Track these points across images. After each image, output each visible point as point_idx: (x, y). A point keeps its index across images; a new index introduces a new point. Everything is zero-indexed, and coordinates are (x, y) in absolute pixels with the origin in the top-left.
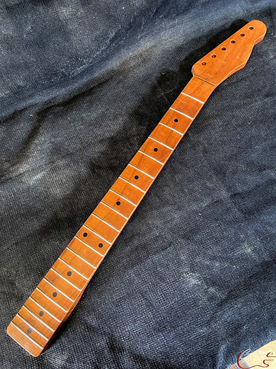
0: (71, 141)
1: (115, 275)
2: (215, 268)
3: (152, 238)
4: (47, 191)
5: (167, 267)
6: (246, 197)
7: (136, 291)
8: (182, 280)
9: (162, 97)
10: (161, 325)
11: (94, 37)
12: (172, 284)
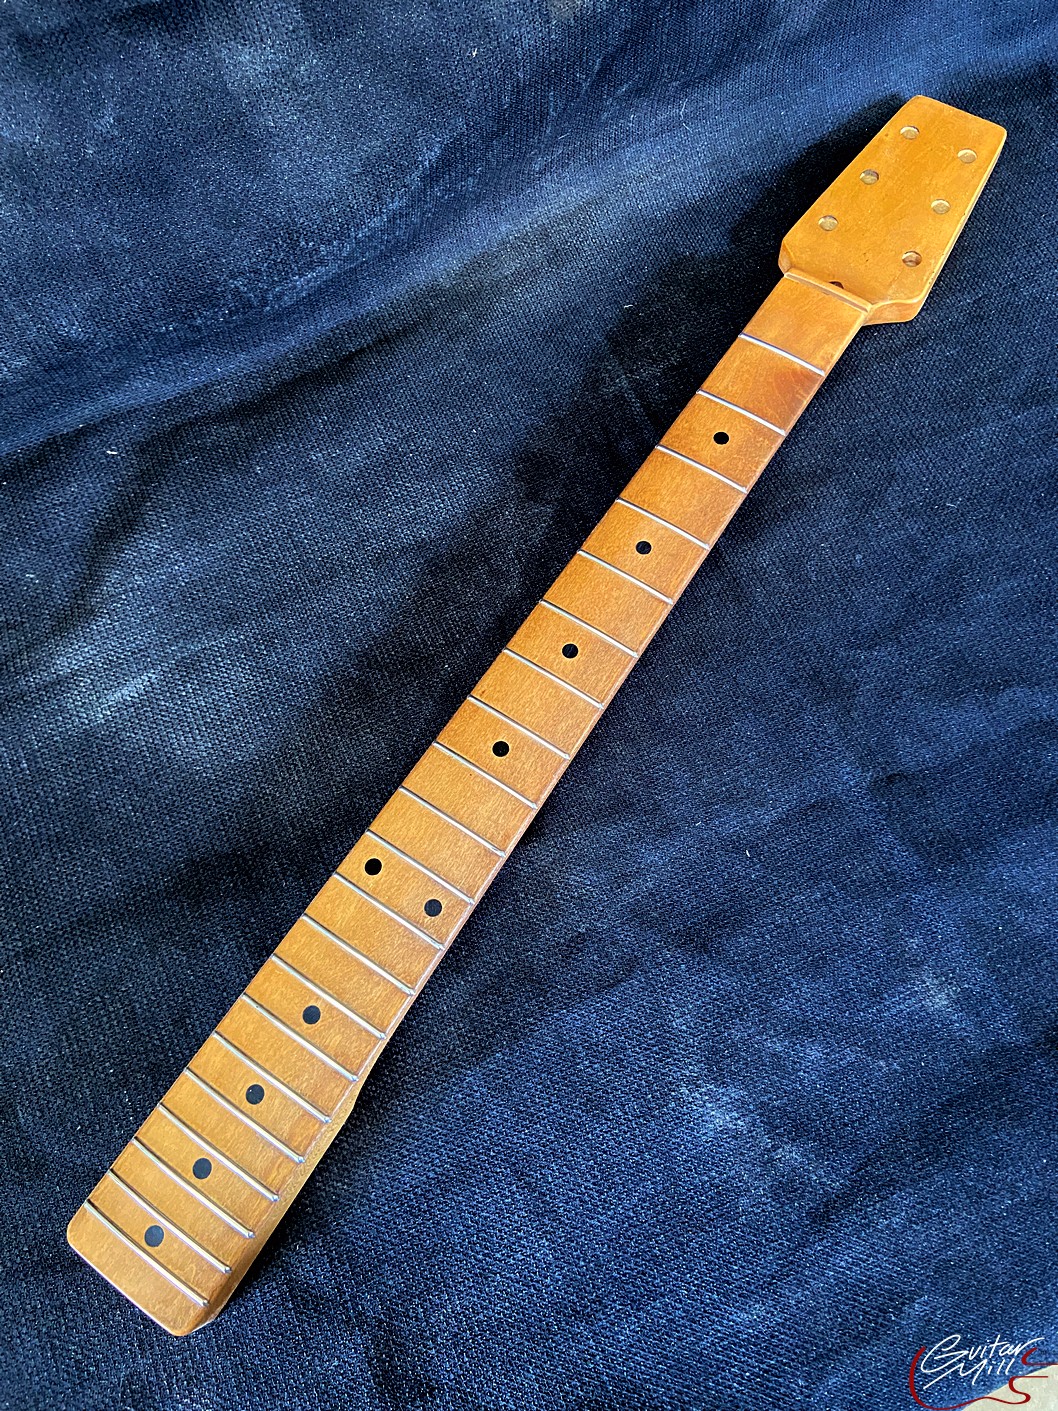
0: (263, 554)
1: (409, 1090)
2: (807, 1067)
3: (562, 941)
4: (159, 749)
5: (617, 1059)
6: (932, 790)
7: (492, 1154)
8: (673, 1110)
9: (619, 397)
10: (586, 1292)
11: (361, 160)
12: (635, 1126)
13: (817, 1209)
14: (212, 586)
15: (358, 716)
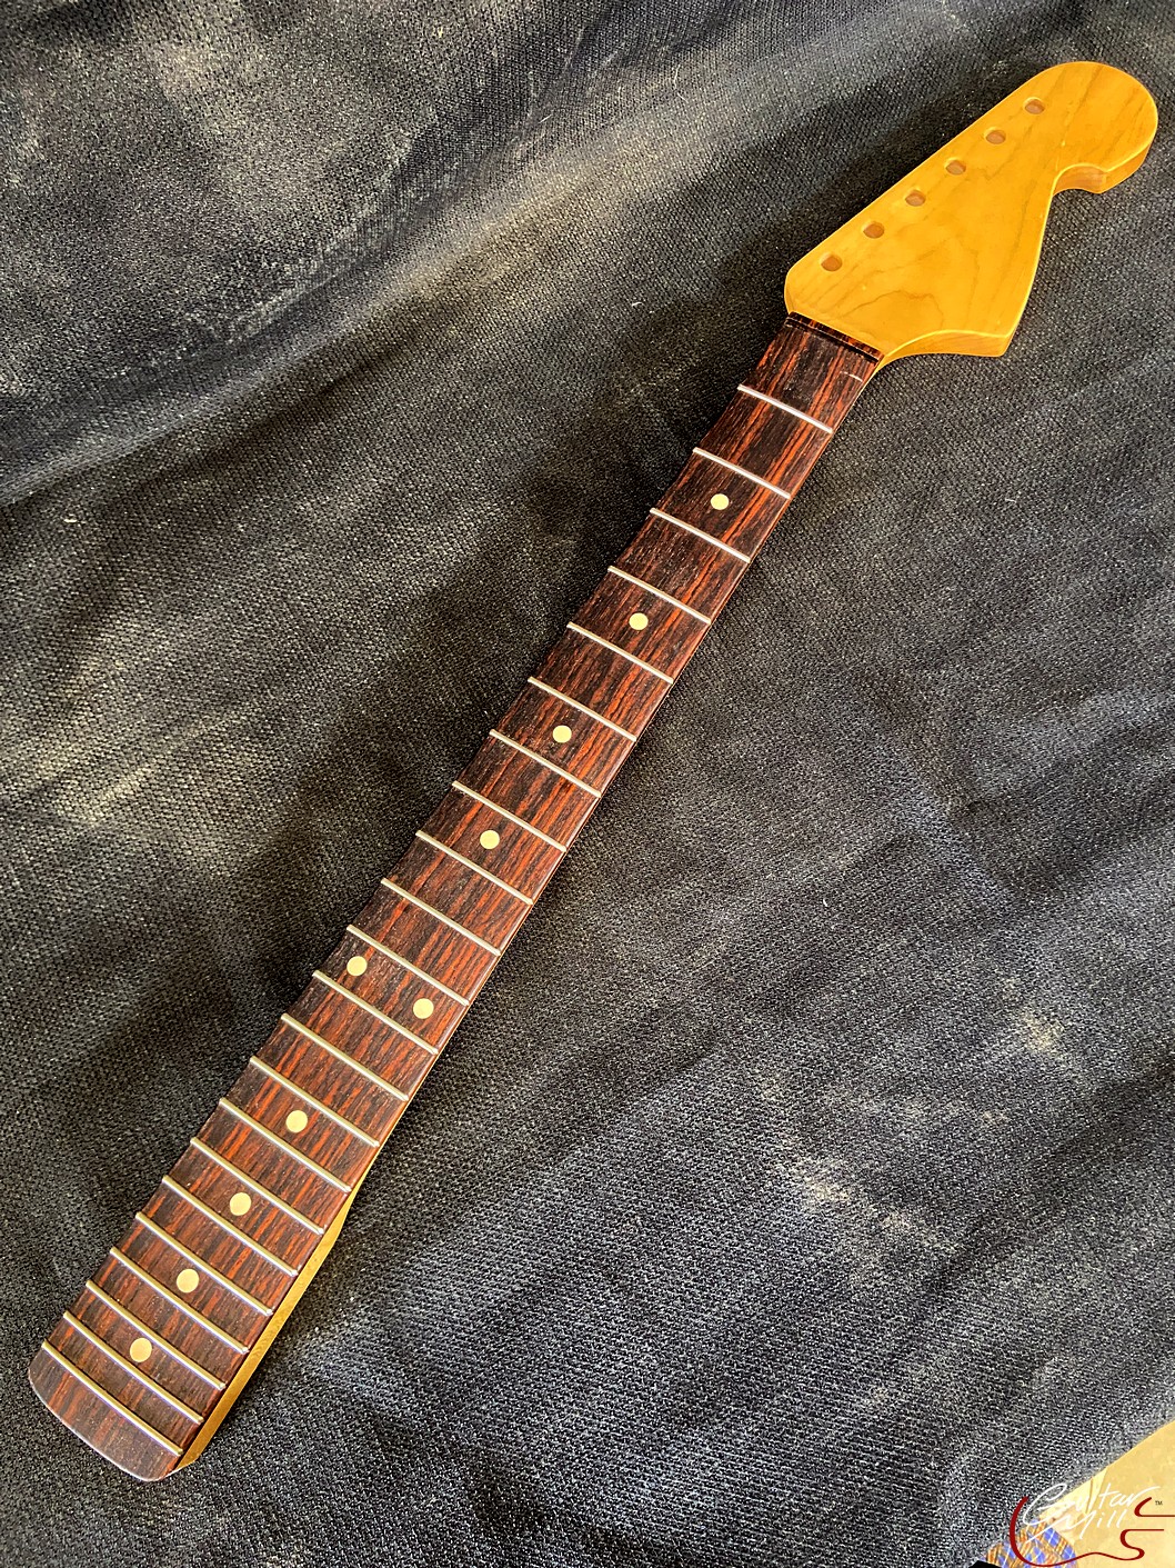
0: (256, 622)
1: (482, 1199)
2: (909, 1127)
3: (635, 1021)
4: (168, 852)
5: (706, 1143)
6: (1016, 816)
7: (580, 1258)
8: (771, 1190)
9: (636, 408)
10: (697, 1396)
11: (322, 165)
12: (732, 1213)
13: (933, 1277)
14: (203, 663)
15: (385, 795)
